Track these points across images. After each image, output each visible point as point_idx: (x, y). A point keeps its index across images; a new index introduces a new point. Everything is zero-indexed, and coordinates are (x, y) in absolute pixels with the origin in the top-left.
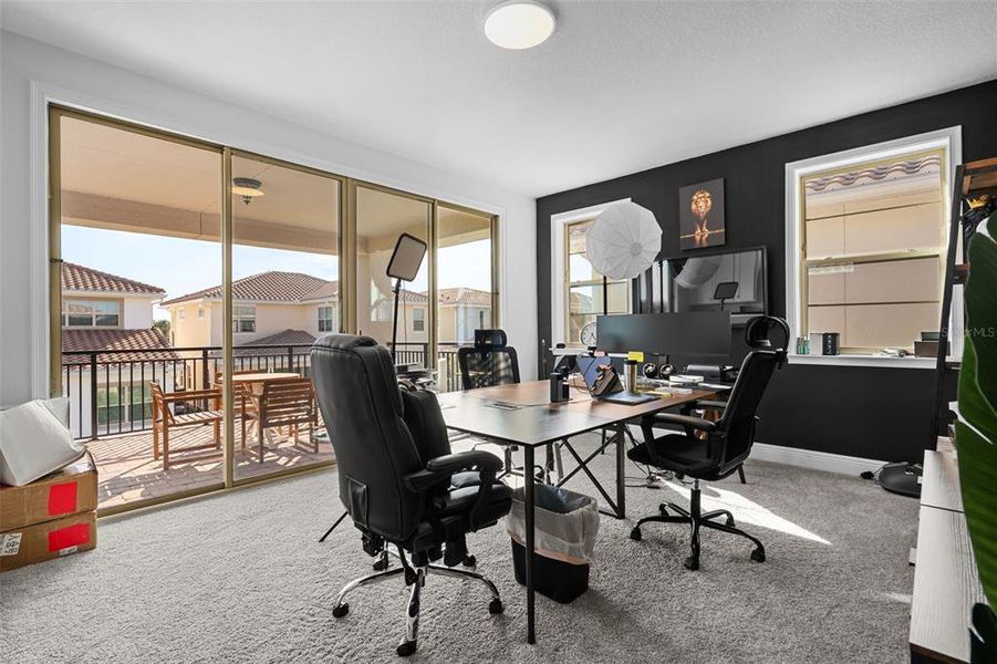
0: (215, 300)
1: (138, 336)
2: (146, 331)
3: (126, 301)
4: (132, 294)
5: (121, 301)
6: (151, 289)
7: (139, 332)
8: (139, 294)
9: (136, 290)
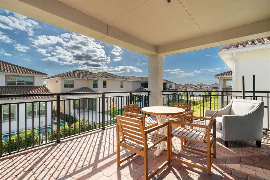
0: (62, 78)
1: (39, 88)
2: (42, 87)
3: (35, 77)
4: (37, 75)
5: (33, 77)
6: (43, 74)
7: (39, 87)
8: (39, 75)
9: (38, 74)
